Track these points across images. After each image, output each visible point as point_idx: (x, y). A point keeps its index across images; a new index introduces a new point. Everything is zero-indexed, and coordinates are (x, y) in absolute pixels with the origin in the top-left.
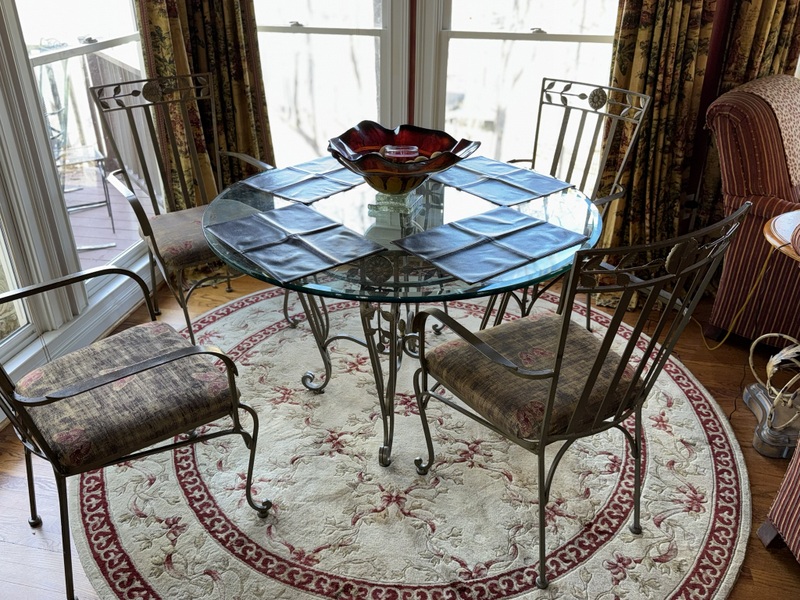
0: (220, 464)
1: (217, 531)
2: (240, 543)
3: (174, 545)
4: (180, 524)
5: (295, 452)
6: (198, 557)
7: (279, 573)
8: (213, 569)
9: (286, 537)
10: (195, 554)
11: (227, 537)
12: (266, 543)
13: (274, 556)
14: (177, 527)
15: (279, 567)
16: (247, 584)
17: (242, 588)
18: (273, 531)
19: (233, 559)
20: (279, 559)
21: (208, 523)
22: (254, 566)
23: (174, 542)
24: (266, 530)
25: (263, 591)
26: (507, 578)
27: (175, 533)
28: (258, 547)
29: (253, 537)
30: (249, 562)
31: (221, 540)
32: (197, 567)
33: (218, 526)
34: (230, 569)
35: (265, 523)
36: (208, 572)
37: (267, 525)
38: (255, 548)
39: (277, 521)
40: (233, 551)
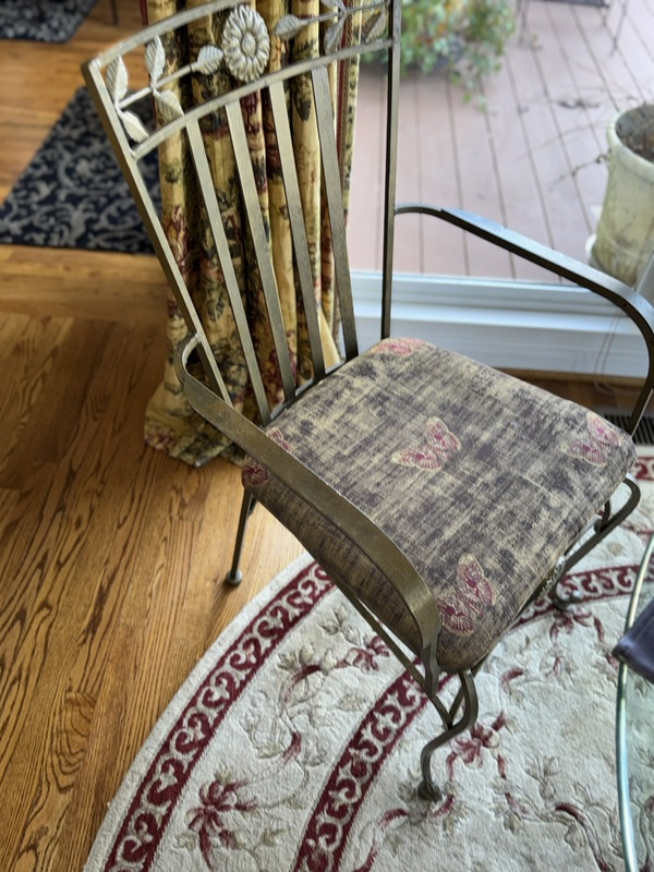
2: (359, 770)
3: (337, 667)
8: (303, 745)
9: (386, 852)
10: (326, 703)
11: (367, 744)
12: (371, 812)
13: (343, 840)
14: (369, 658)
15: (323, 858)
16: (284, 812)
17: (276, 805)
18: (395, 823)
19: (325, 771)
20: (338, 853)
21: (387, 702)
22: (318, 810)
23: (343, 663)
24: (394, 807)
27: (359, 658)
28: (356, 806)
30: (325, 799)
31: (358, 735)
32: (304, 717)
33: (385, 720)
34: (307, 773)
35: (408, 801)
36: (296, 739)
37: (405, 807)
38: (355, 800)
39: (417, 820)
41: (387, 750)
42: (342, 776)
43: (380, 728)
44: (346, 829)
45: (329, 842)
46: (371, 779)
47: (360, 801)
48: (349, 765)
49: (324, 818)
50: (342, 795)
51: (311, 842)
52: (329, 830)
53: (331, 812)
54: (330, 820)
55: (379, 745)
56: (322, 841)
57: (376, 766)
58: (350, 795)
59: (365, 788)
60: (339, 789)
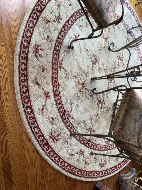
0: (81, 26)
1: (61, 34)
2: (59, 43)
3: (53, 22)
4: (60, 21)
5: (90, 49)
6: (52, 31)
7: (54, 59)
8: (49, 38)
9: (65, 57)
10: (52, 29)
11: (60, 38)
12: (62, 51)
13: (59, 56)
14: (59, 20)
15: (56, 59)
16: (48, 50)
17: (47, 49)
18: (66, 52)
19: (54, 43)
20: (58, 58)
21: (63, 30)
22: (54, 51)
23: (54, 21)
24: (65, 50)
25: (48, 57)
26: (71, 124)
27: (57, 20)
28: (60, 50)
29: (62, 47)
30: (55, 48)
31: (59, 36)
32: (49, 32)
33: (62, 33)
34: (51, 43)
35: (67, 49)
36: (48, 37)
37: (67, 50)
38: (59, 49)
39: (69, 52)
40: (56, 42)
41: (63, 39)
42: (57, 44)
43: (62, 35)
44: (59, 54)
45: (57, 56)
46: (61, 45)
47: (60, 49)
48: (58, 42)
49: (55, 52)
50: (57, 48)
51: (54, 56)
52: (56, 54)
53: (56, 51)
54: (56, 52)
55: (62, 38)
56: (55, 56)
57: (62, 42)
58: (59, 48)
59: (61, 46)
60: (57, 47)
